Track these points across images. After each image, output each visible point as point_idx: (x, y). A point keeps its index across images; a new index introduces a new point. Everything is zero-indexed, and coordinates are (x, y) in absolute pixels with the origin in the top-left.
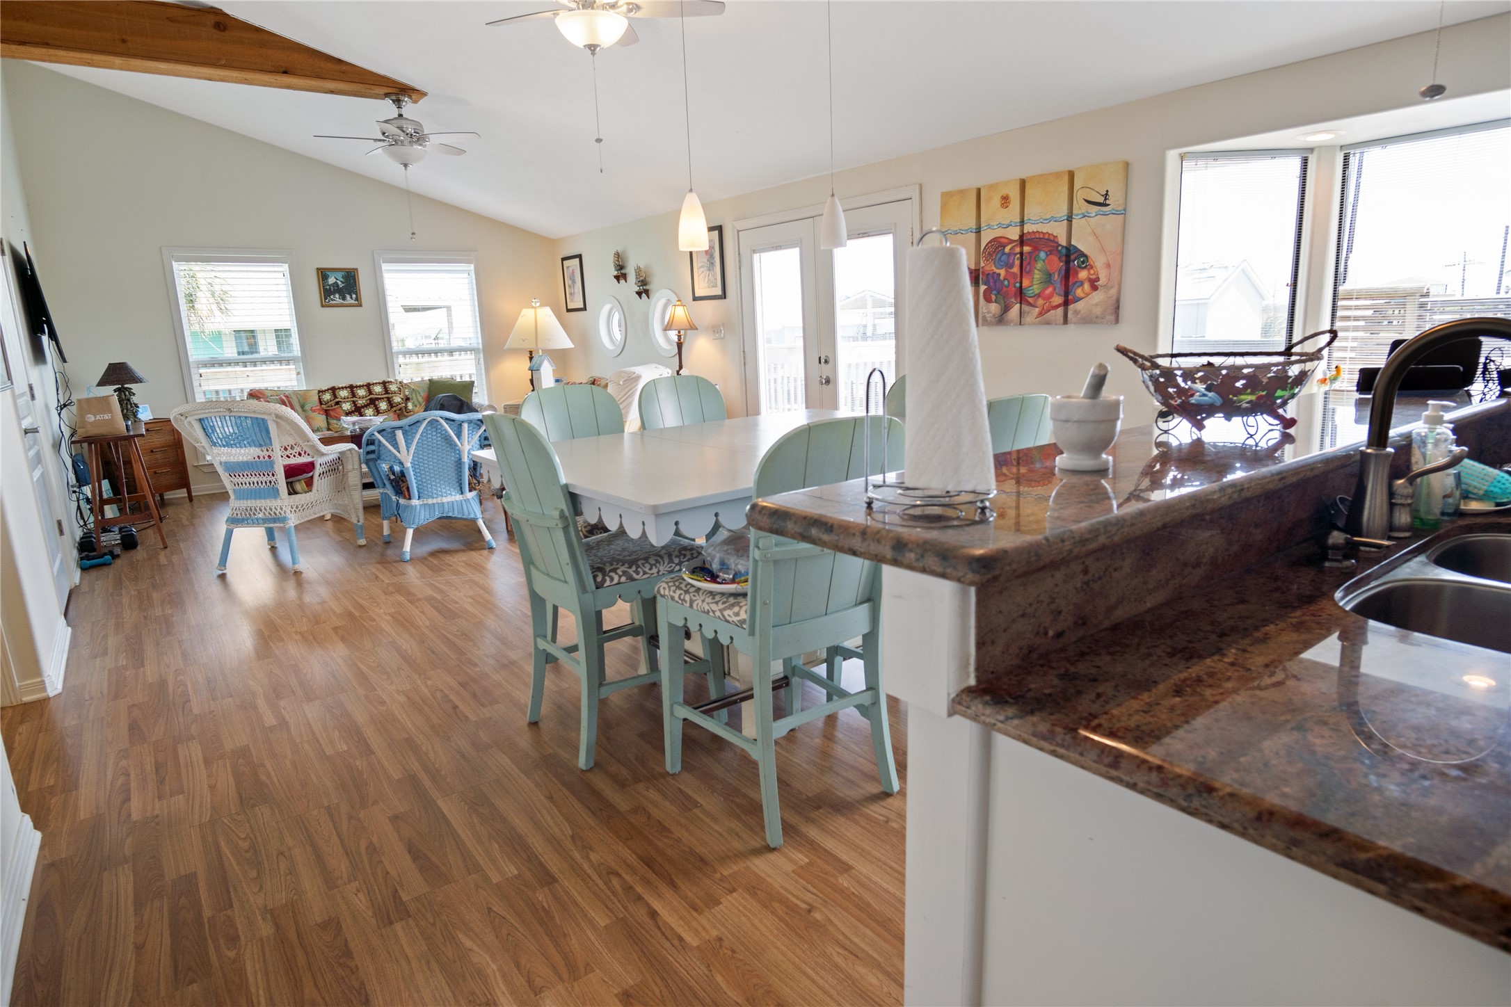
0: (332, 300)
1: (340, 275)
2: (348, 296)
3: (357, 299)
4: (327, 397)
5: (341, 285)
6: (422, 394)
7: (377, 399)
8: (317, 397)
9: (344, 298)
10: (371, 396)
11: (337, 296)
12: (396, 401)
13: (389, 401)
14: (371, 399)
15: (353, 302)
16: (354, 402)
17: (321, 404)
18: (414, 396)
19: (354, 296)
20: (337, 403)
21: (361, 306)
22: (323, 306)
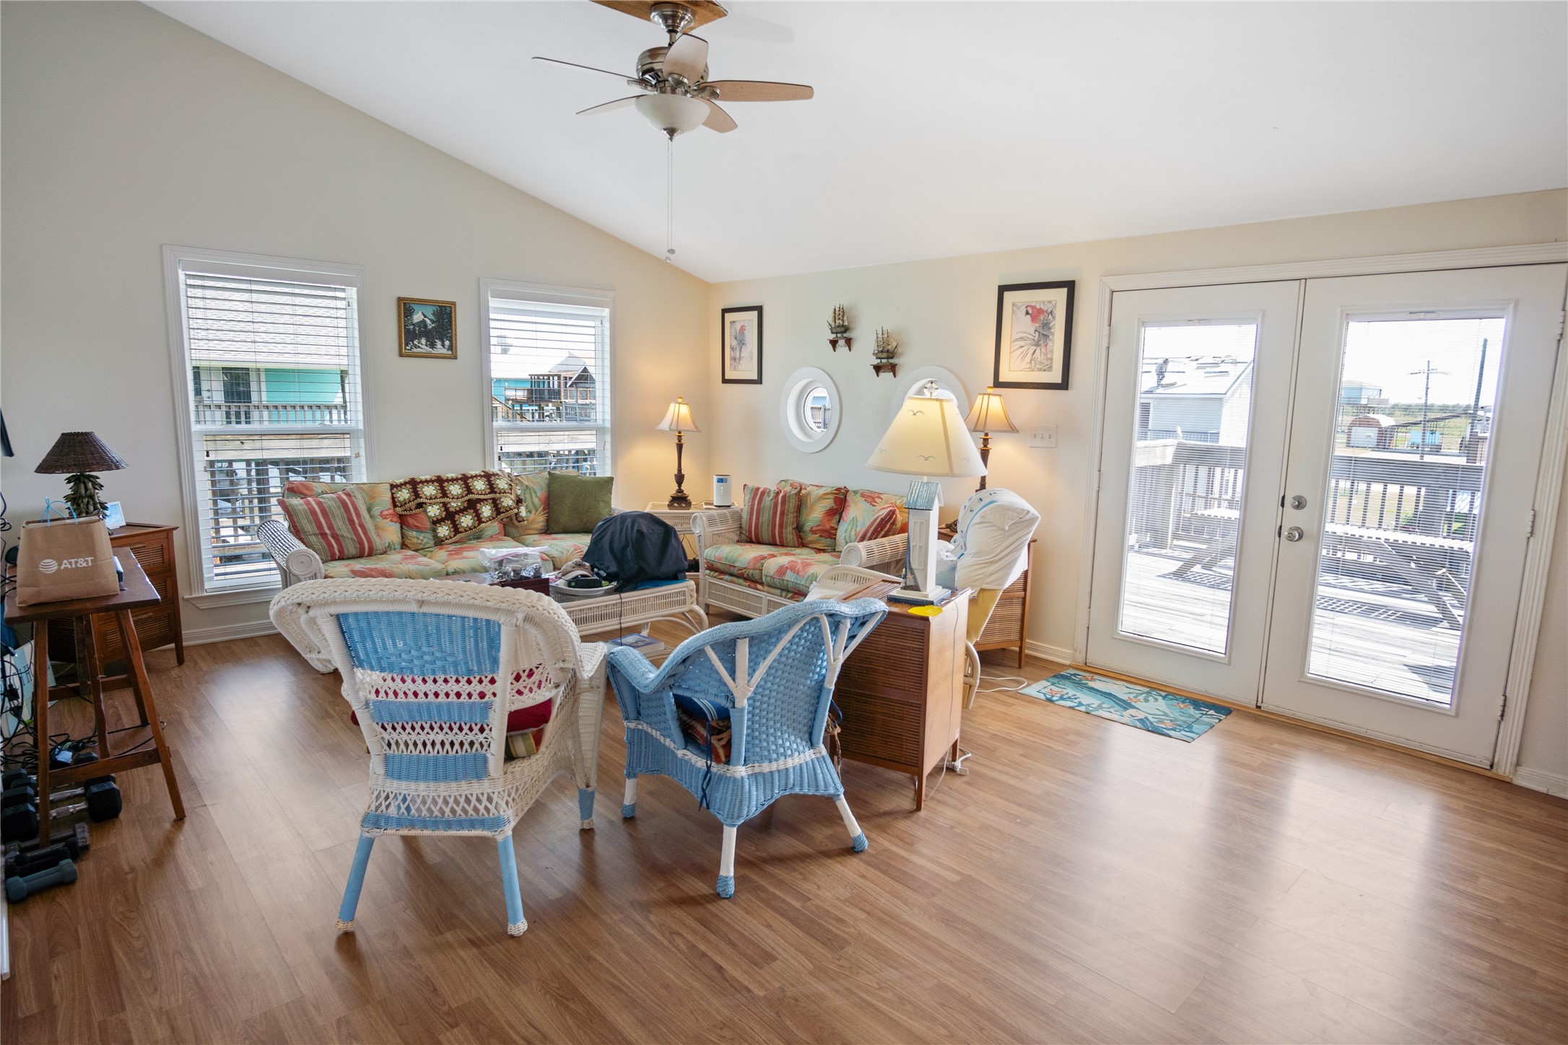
0: (416, 347)
1: (429, 311)
2: (439, 343)
3: (451, 348)
4: (404, 494)
5: (430, 325)
6: (539, 494)
7: (479, 501)
8: (390, 495)
9: (433, 346)
10: (471, 496)
11: (423, 341)
12: (505, 504)
13: (496, 504)
14: (469, 501)
15: (444, 351)
16: (445, 505)
17: (395, 505)
18: (528, 496)
19: (447, 343)
20: (420, 505)
21: (455, 358)
22: (401, 355)
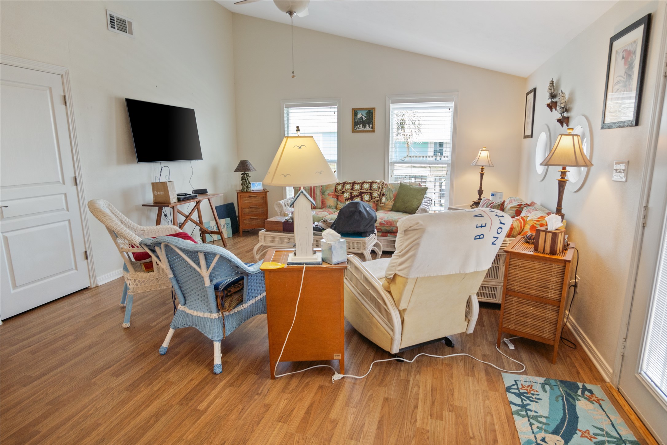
0: (358, 128)
1: (364, 113)
2: (367, 126)
3: (372, 128)
4: (340, 187)
5: (364, 119)
6: (394, 192)
7: (364, 193)
8: (334, 187)
9: (365, 127)
10: (361, 190)
11: (361, 125)
12: (374, 195)
13: (371, 194)
14: (360, 192)
15: (370, 129)
16: (351, 193)
17: (335, 191)
18: (388, 193)
19: (371, 126)
20: (343, 192)
21: (374, 131)
22: (352, 132)
